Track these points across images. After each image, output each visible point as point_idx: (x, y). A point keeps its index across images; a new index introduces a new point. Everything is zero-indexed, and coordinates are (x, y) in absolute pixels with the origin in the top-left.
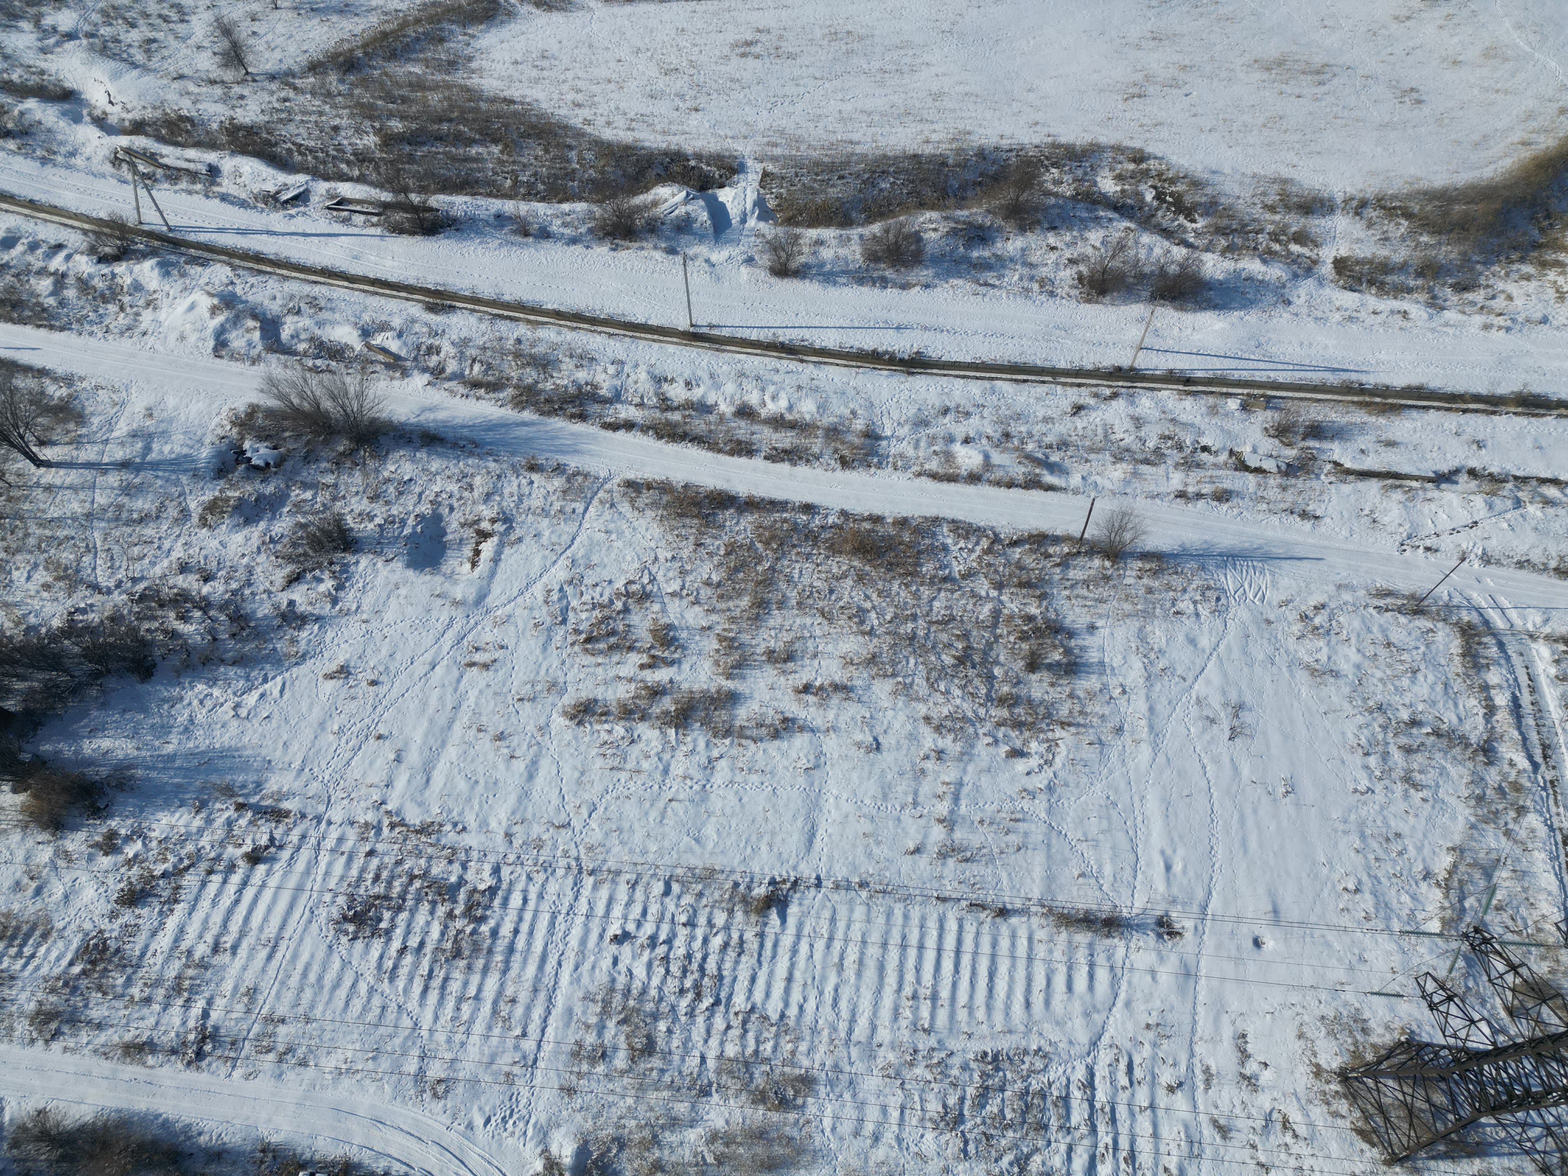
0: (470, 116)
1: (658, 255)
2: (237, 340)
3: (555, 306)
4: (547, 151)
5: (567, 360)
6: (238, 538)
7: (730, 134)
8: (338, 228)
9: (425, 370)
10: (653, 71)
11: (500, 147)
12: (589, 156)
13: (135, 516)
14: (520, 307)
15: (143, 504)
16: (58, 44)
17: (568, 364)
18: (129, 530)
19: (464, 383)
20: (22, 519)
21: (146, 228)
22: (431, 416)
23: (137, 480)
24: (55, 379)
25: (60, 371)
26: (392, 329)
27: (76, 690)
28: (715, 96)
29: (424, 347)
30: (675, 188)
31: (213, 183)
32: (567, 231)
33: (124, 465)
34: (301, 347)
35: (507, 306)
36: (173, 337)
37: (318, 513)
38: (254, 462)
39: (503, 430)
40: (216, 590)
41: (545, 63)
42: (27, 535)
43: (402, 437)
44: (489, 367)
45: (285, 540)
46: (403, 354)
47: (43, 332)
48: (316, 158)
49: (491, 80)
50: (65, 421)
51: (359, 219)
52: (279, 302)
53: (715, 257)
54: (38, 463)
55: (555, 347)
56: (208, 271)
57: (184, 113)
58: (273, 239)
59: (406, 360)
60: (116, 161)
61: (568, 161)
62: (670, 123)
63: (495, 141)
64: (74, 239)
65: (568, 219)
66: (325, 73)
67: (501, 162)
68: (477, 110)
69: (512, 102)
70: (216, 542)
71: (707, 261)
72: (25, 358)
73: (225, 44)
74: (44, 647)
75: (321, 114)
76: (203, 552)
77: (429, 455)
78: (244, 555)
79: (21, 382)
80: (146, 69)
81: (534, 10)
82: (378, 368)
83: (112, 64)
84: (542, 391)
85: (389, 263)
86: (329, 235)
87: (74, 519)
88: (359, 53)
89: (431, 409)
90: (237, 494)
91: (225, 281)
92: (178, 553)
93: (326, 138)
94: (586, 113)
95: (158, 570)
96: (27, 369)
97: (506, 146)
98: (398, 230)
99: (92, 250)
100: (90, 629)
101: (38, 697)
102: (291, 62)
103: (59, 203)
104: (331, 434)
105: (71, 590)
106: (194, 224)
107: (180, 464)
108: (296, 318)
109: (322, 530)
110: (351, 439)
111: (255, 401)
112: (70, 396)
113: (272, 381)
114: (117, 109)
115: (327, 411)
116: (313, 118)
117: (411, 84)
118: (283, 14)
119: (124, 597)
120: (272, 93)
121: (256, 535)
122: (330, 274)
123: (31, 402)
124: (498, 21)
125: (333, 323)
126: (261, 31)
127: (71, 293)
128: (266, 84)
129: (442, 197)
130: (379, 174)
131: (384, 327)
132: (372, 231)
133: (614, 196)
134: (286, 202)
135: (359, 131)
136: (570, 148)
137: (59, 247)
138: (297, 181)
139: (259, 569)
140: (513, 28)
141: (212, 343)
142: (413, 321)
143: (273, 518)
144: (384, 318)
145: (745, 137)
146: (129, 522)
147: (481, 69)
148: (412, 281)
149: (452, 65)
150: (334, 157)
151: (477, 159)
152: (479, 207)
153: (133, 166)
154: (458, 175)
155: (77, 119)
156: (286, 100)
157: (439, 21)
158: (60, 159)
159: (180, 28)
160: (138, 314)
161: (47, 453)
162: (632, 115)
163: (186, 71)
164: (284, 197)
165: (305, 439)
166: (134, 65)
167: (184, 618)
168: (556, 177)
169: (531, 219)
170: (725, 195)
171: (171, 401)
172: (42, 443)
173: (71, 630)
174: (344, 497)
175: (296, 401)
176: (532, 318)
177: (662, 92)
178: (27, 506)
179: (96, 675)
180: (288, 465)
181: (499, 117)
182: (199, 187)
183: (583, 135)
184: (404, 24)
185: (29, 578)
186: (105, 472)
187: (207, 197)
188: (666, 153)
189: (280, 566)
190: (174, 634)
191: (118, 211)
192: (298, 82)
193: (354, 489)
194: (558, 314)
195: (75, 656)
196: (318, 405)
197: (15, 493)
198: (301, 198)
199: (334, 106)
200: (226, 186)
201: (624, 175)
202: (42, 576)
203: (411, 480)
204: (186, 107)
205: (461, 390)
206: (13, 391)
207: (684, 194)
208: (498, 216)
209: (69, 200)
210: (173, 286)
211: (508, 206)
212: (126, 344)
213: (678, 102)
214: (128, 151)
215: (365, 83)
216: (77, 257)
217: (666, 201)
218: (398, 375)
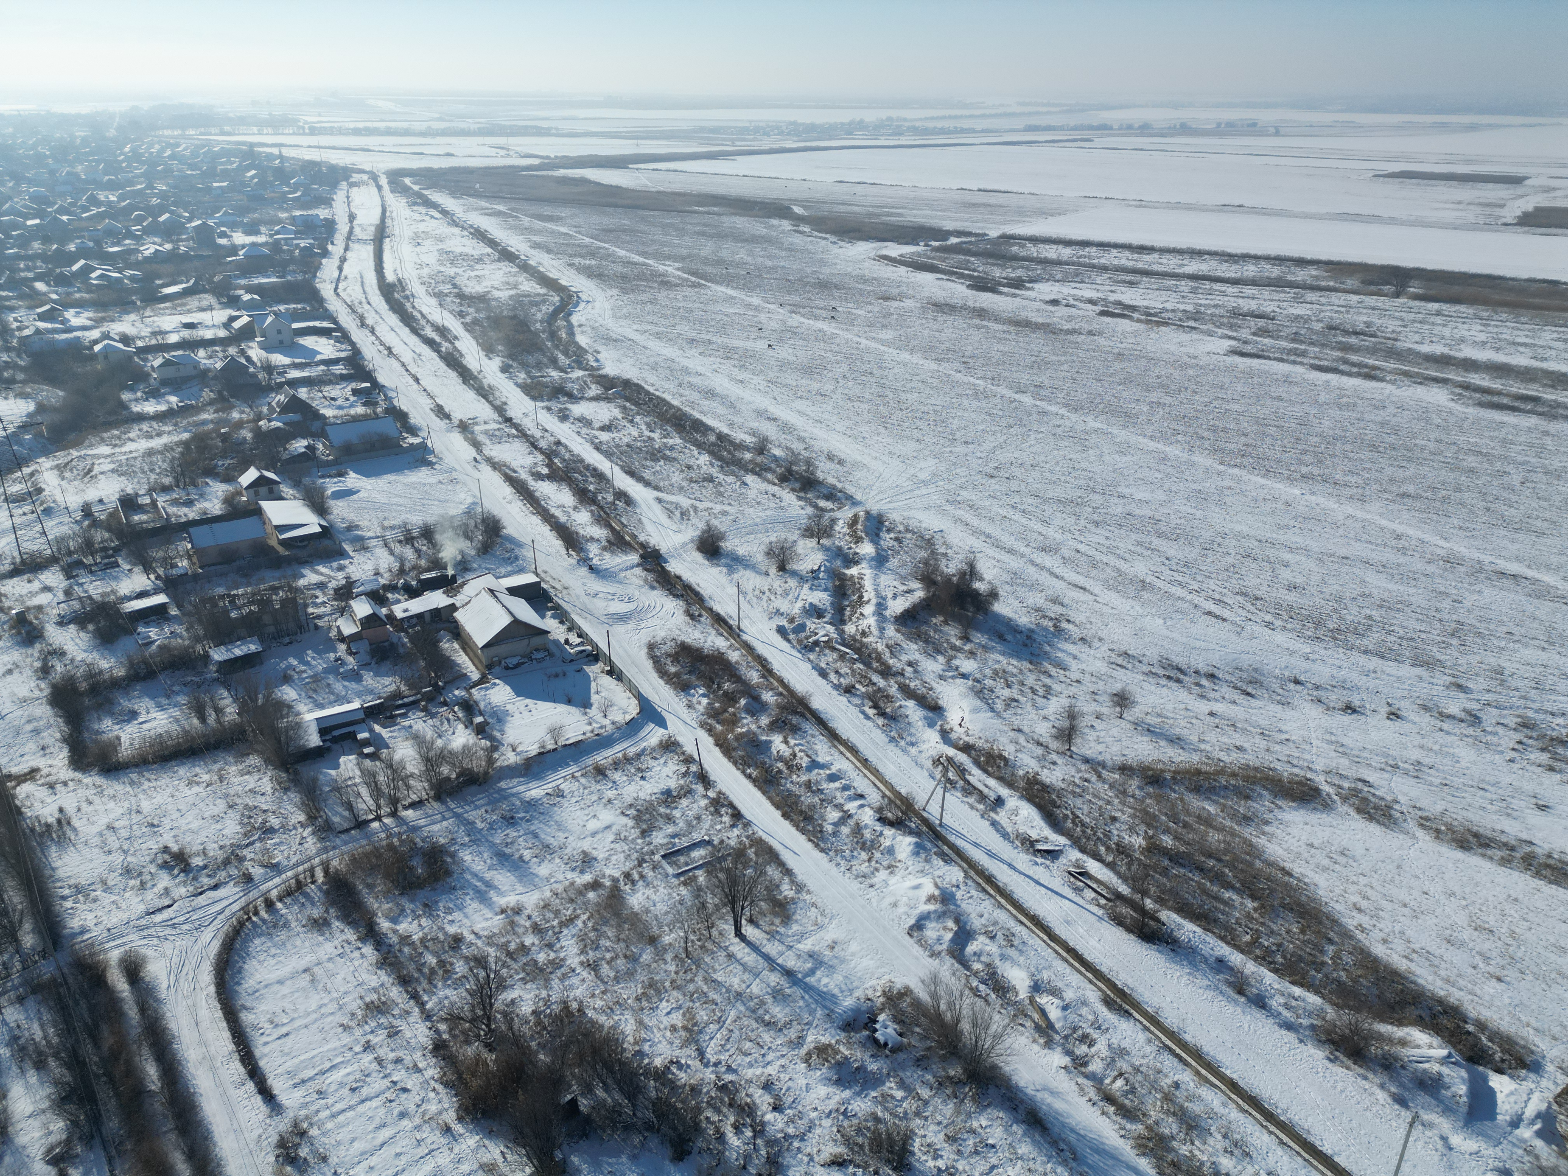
0: (1240, 866)
1: (1382, 1096)
2: (932, 931)
3: (1235, 1076)
4: (1303, 931)
5: (1219, 1137)
6: (822, 1090)
7: (1534, 1023)
8: (1068, 892)
9: (1069, 1053)
10: (1461, 919)
11: (1255, 905)
12: (1347, 959)
13: (767, 1018)
14: (1197, 1054)
15: (779, 1012)
16: (953, 677)
17: (1216, 1142)
18: (755, 1025)
19: (1099, 1090)
20: (698, 966)
21: (925, 814)
22: (1049, 1099)
23: (788, 991)
24: (793, 882)
25: (800, 878)
26: (1061, 998)
27: (628, 1128)
28: (1530, 977)
29: (1080, 1032)
30: (1436, 1041)
31: (993, 810)
32: (1286, 1014)
33: (789, 973)
34: (977, 966)
35: (1184, 1045)
36: (891, 899)
37: (896, 1116)
38: (878, 1035)
39: (1110, 1162)
40: (775, 1122)
41: (1342, 860)
42: (692, 980)
43: (1011, 1099)
44: (1133, 1090)
45: (855, 1121)
46: (1058, 1026)
47: (810, 845)
48: (1084, 832)
49: (1277, 848)
50: (776, 914)
51: (1089, 894)
52: (983, 921)
53: (1456, 1140)
54: (739, 933)
55: (1213, 1115)
56: (947, 868)
57: (1006, 754)
58: (1011, 872)
59: (1057, 1032)
60: (937, 762)
61: (1322, 952)
62: (1460, 975)
63: (1253, 897)
64: (874, 797)
65: (1294, 1003)
66: (1131, 777)
67: (1249, 917)
68: (1251, 864)
69: (1290, 874)
70: (805, 1082)
71: (1444, 1139)
72: (786, 856)
73: (1066, 724)
74: (636, 1075)
75: (1108, 803)
76: (790, 1083)
77: (1025, 1134)
78: (816, 1109)
79: (772, 872)
80: (998, 715)
81: (1353, 813)
82: (1028, 1024)
83: (978, 703)
84: (1173, 1150)
85: (1093, 942)
86: (1057, 893)
87: (728, 991)
88: (1168, 776)
89: (1052, 1093)
90: (847, 1053)
91: (954, 882)
92: (772, 1070)
93: (1101, 822)
94: (1365, 921)
95: (749, 1073)
96: (781, 864)
97: (1263, 906)
98: (1118, 920)
99: (879, 810)
100: (673, 1085)
101: (603, 1112)
102: (1108, 757)
103: (881, 769)
104: (952, 1054)
105: (685, 1044)
106: (959, 829)
107: (824, 999)
108: (988, 941)
109: (889, 1135)
110: (965, 1070)
111: (912, 986)
112: (793, 899)
113: (935, 979)
114: (962, 730)
115: (962, 1032)
116: (1100, 803)
117: (1199, 817)
118: (1123, 724)
119: (713, 1077)
120: (1079, 771)
121: (837, 1098)
122: (1037, 922)
123: (767, 888)
124: (1311, 806)
125: (1014, 963)
126: (1098, 728)
127: (845, 830)
128: (1079, 763)
129: (1174, 916)
130: (1129, 869)
131: (1055, 992)
132: (1095, 909)
133: (1358, 1010)
134: (1039, 851)
135: (1132, 830)
136: (1330, 941)
137: (861, 796)
138: (1058, 840)
139: (818, 1131)
140: (1324, 818)
141: (912, 921)
142: (1085, 1003)
143: (858, 1094)
144: (1060, 985)
145: (1555, 1038)
146: (760, 1020)
147: (1272, 835)
148: (1104, 969)
149: (1247, 820)
150: (1099, 839)
151: (1227, 903)
152: (1205, 942)
153: (946, 770)
154: (1200, 907)
155: (931, 725)
156: (1086, 780)
157: (1254, 783)
158: (903, 743)
159: (1040, 701)
160: (877, 870)
161: (749, 931)
162: (1417, 947)
163: (1025, 729)
164: (1039, 847)
165: (929, 1043)
166: (992, 710)
167: (737, 1128)
168: (1301, 959)
169: (1253, 982)
170: (1500, 1084)
171: (854, 947)
172: (751, 921)
173: (662, 1075)
174: (926, 1118)
175: (943, 1007)
176: (1203, 1072)
177: (1463, 944)
178: (708, 959)
179: (649, 1127)
180: (901, 1056)
181: (1268, 879)
182: (981, 807)
183: (1351, 937)
184: (1221, 772)
185: (669, 1013)
186: (772, 970)
187: (982, 816)
188: (1440, 1001)
189: (835, 1141)
190: (721, 1137)
191: (915, 794)
192: (1105, 773)
193: (939, 1118)
194: (1233, 1086)
195: (649, 1099)
196: (958, 1022)
197: (709, 945)
198: (1052, 854)
199: (1123, 803)
200: (1002, 817)
201: (1379, 997)
202: (677, 1019)
203: (993, 1146)
204: (1009, 751)
205: (1092, 1094)
206: (763, 873)
207: (1444, 1052)
208: (1220, 961)
209: (889, 771)
210: (915, 865)
211: (1236, 958)
212: (855, 886)
213: (1478, 960)
214: (950, 760)
215: (1159, 799)
216: (867, 809)
217: (1418, 1047)
218: (1042, 1041)
